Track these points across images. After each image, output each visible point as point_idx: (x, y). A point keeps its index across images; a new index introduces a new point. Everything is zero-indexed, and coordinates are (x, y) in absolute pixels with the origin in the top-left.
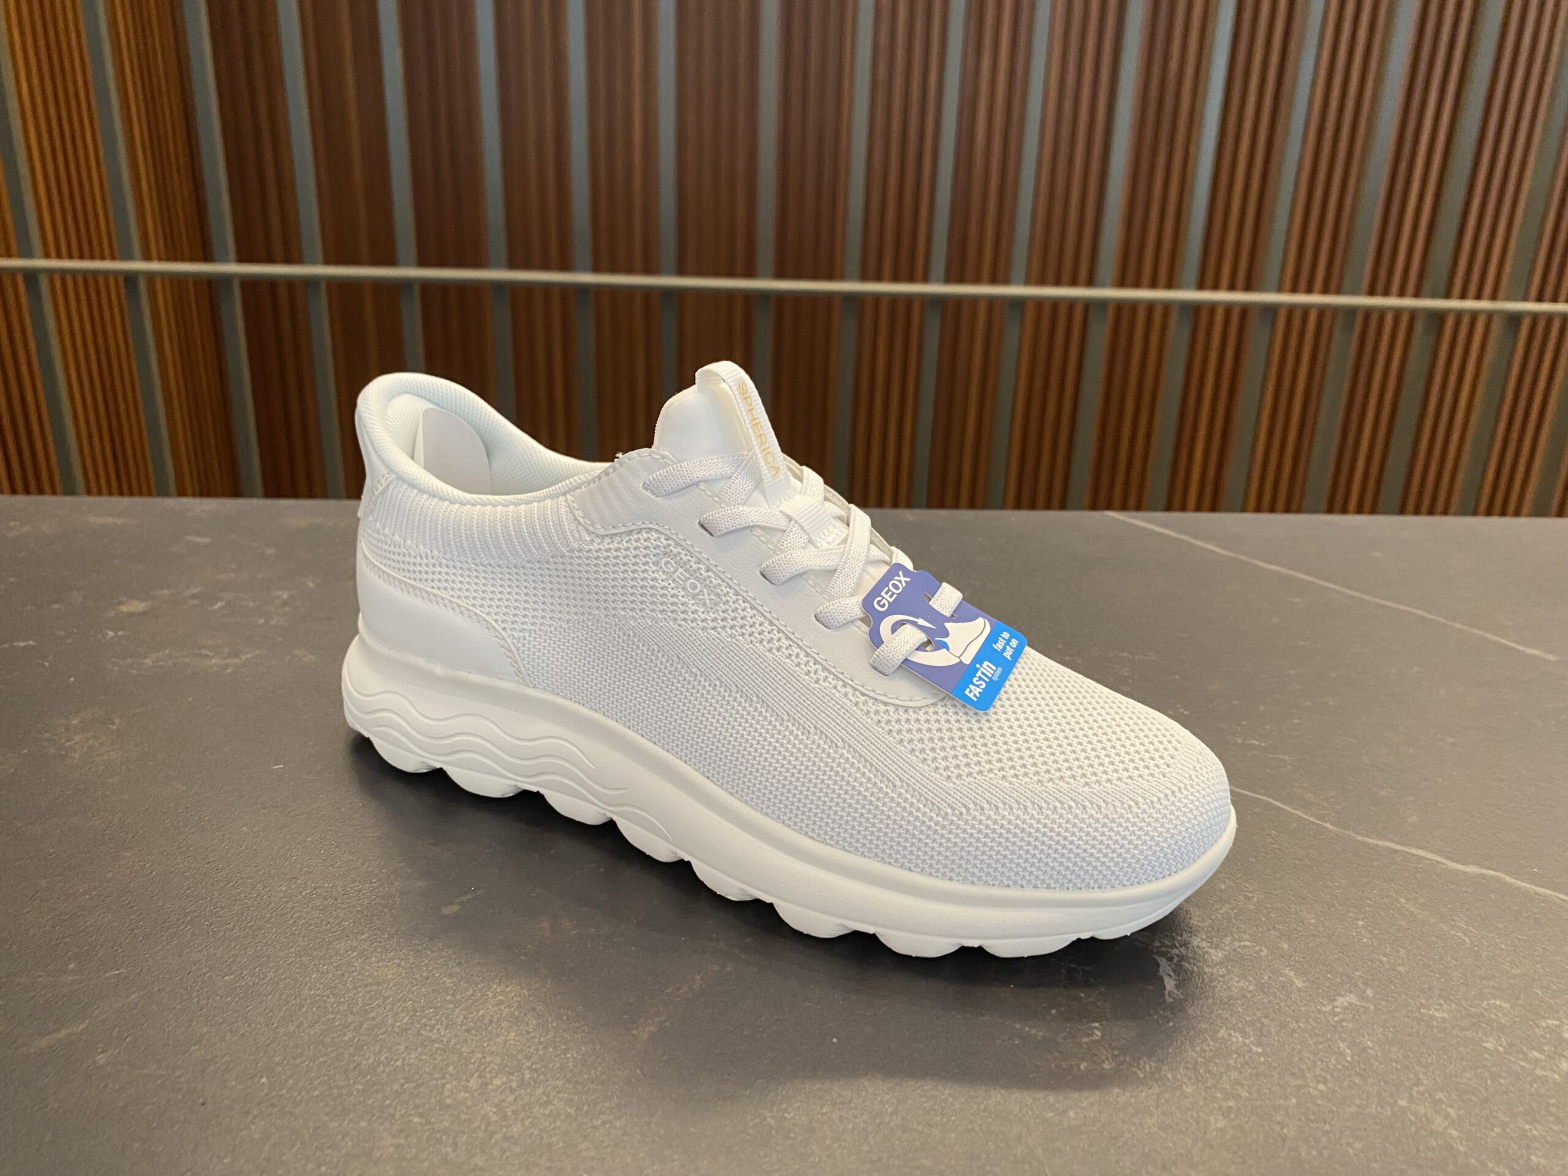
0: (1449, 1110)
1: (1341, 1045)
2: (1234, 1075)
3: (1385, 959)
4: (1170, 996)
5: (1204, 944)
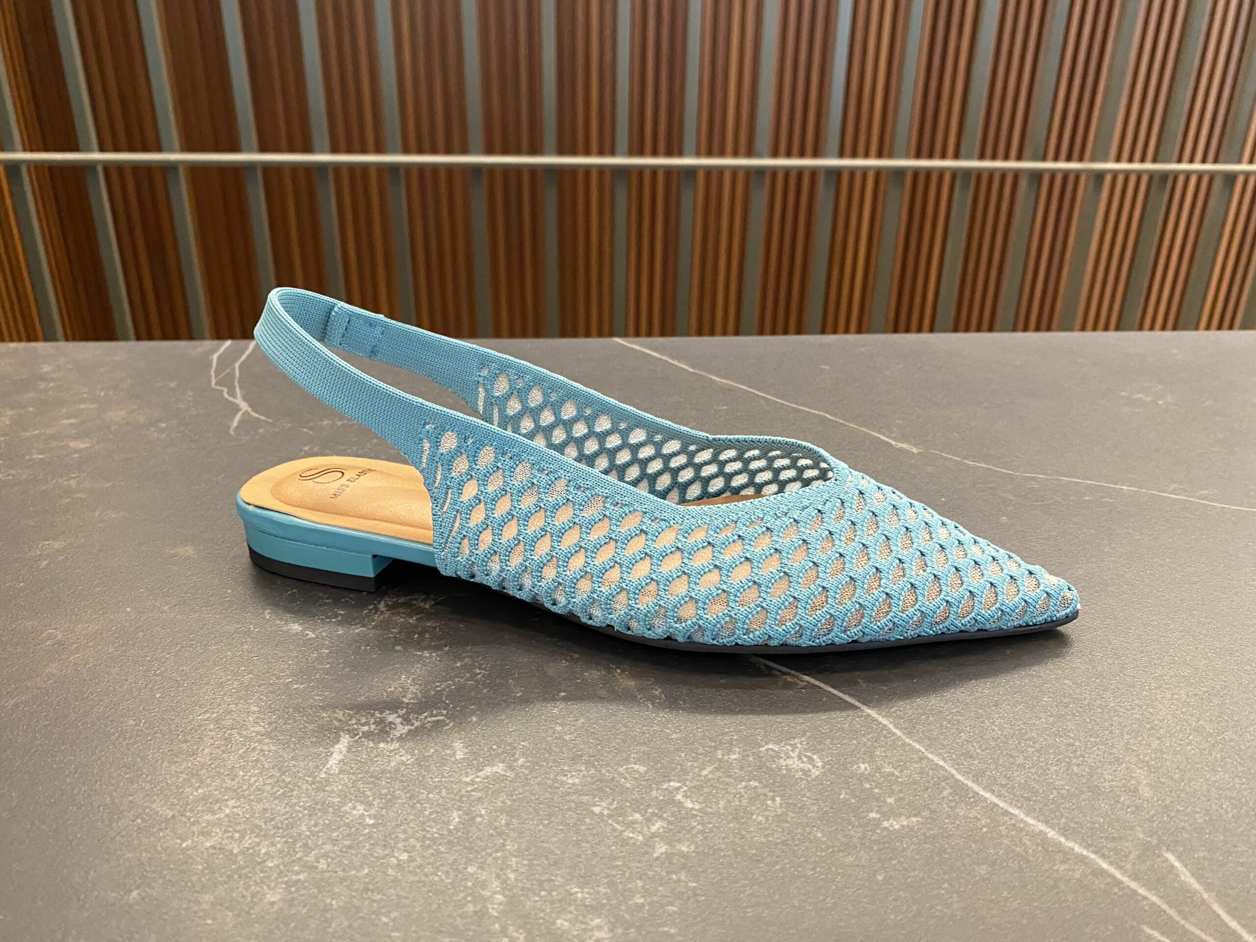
0: (512, 876)
1: (455, 814)
2: (328, 847)
3: (559, 728)
4: (326, 772)
5: (399, 720)
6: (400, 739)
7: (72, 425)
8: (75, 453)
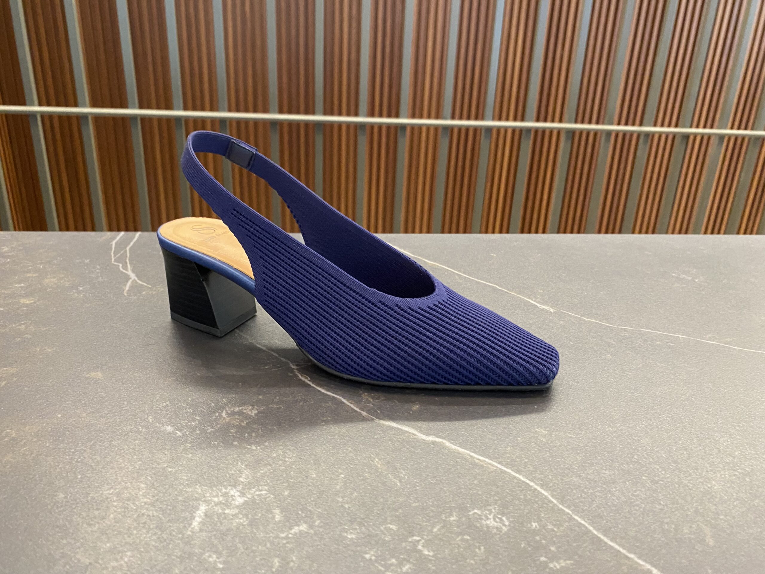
1: (276, 560)
4: (191, 531)
5: (238, 493)
7: (22, 287)
8: (24, 307)
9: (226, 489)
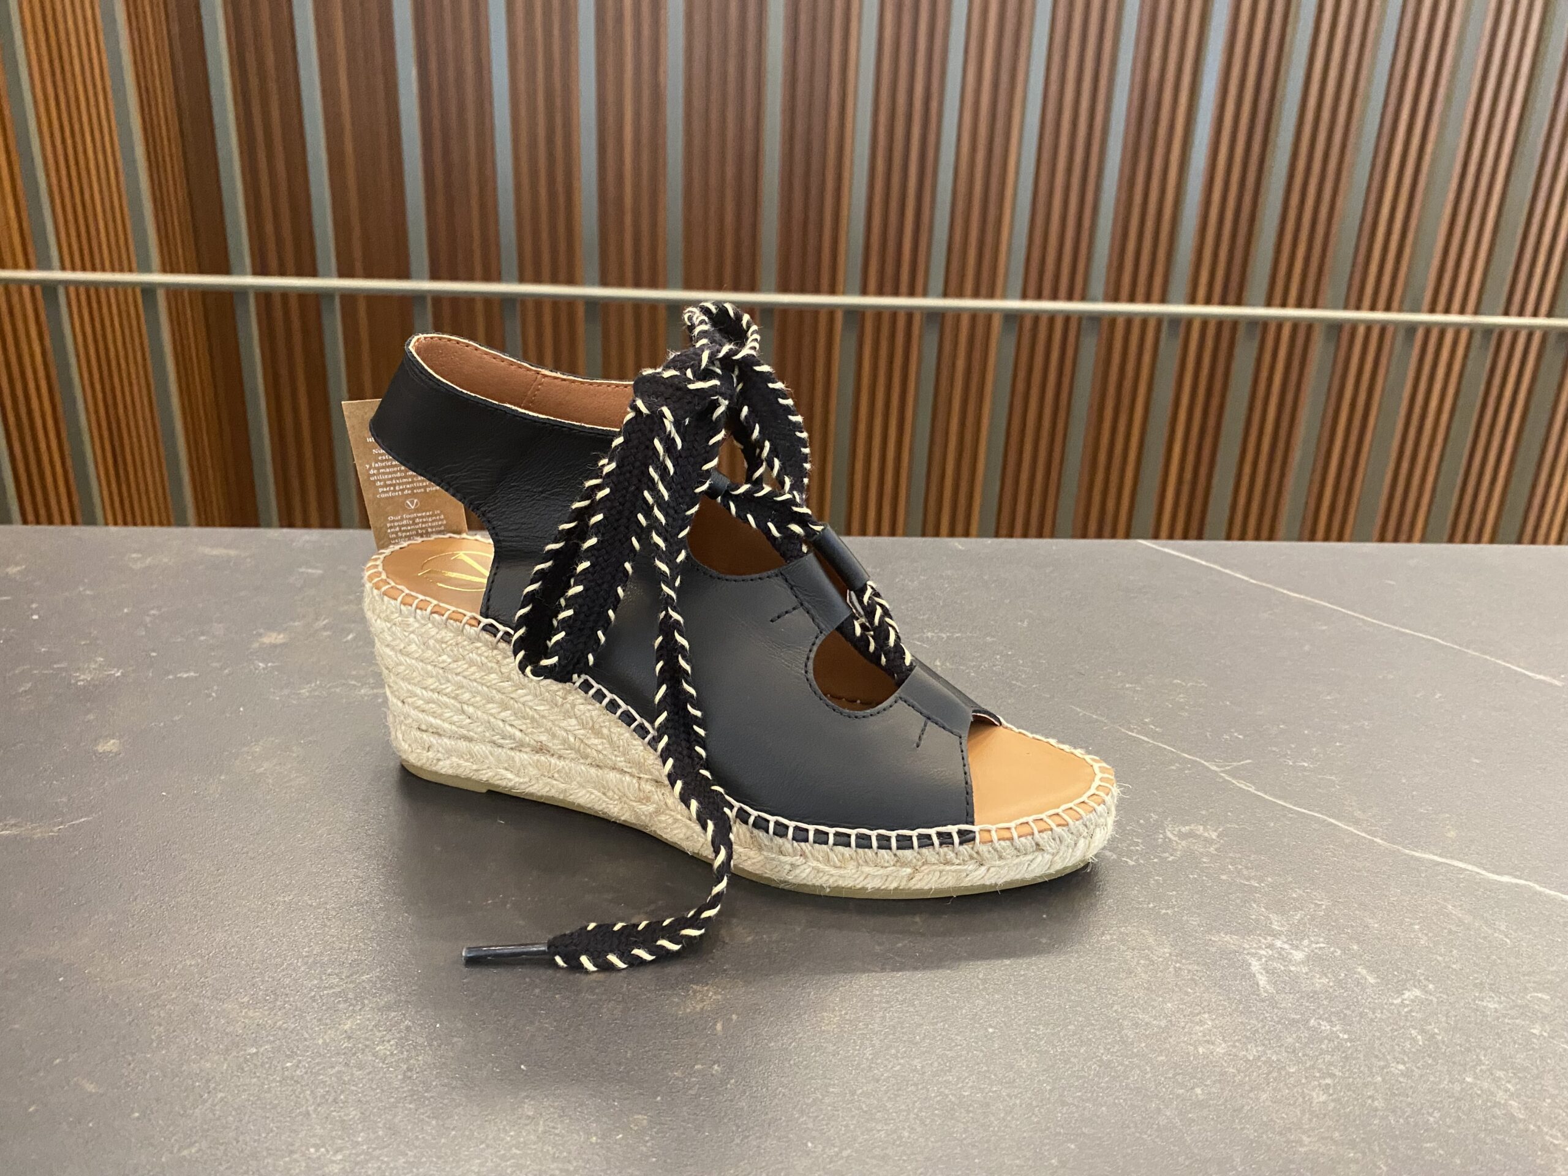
0: (1509, 1086)
1: (1413, 1032)
2: (1327, 1057)
6: (1303, 962)
9: (1265, 939)
